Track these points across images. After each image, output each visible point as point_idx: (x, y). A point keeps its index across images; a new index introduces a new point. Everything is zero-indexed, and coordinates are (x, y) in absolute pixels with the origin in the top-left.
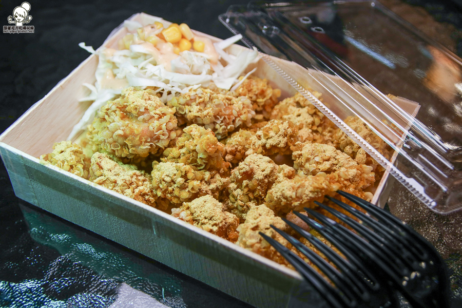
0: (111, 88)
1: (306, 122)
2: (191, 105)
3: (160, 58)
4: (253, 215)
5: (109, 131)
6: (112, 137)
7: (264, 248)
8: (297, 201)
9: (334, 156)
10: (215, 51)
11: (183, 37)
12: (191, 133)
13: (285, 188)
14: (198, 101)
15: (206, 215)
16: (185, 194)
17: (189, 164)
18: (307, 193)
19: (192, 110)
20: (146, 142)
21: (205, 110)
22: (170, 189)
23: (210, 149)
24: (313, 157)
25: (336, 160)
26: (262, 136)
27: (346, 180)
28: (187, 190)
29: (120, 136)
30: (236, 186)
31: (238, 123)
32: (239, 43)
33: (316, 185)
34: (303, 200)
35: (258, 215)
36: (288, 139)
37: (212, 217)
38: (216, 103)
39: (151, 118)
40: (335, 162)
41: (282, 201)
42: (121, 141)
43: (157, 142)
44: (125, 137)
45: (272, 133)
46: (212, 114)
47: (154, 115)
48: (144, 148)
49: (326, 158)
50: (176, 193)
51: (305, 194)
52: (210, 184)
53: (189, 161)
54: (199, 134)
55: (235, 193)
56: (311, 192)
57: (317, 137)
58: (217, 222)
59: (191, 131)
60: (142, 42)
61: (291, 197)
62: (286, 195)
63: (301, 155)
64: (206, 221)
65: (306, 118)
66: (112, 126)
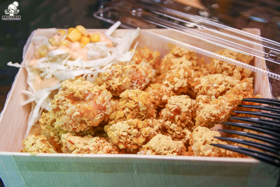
0: (46, 87)
1: (189, 66)
2: (112, 79)
3: (75, 54)
4: (198, 135)
5: (68, 115)
6: (71, 119)
7: (218, 154)
8: (222, 115)
9: (224, 80)
10: (107, 38)
11: (82, 35)
12: (129, 96)
13: (211, 109)
14: (116, 74)
15: (165, 148)
16: (141, 140)
17: (135, 118)
18: (227, 108)
19: (114, 82)
20: (98, 114)
21: (123, 79)
22: (129, 140)
23: (148, 102)
24: (211, 85)
25: (226, 82)
26: (169, 84)
27: (244, 91)
28: (141, 136)
29: (77, 116)
30: (170, 122)
31: (148, 81)
32: (119, 28)
33: (231, 100)
34: (226, 113)
35: (201, 134)
36: (187, 80)
37: (169, 148)
38: (128, 72)
39: (94, 96)
40: (226, 83)
41: (211, 119)
42: (79, 119)
43: (104, 111)
44: (82, 115)
45: (176, 79)
46: (129, 80)
47: (95, 93)
48: (98, 119)
49: (220, 83)
50: (135, 141)
51: (226, 109)
52: (153, 127)
53: (134, 116)
54: (135, 95)
55: (172, 127)
56: (229, 106)
57: (199, 73)
58: (174, 149)
59: (128, 95)
60: (55, 47)
61: (218, 114)
62: (214, 114)
63: (202, 87)
64: (166, 152)
65: (187, 63)
66: (68, 111)
